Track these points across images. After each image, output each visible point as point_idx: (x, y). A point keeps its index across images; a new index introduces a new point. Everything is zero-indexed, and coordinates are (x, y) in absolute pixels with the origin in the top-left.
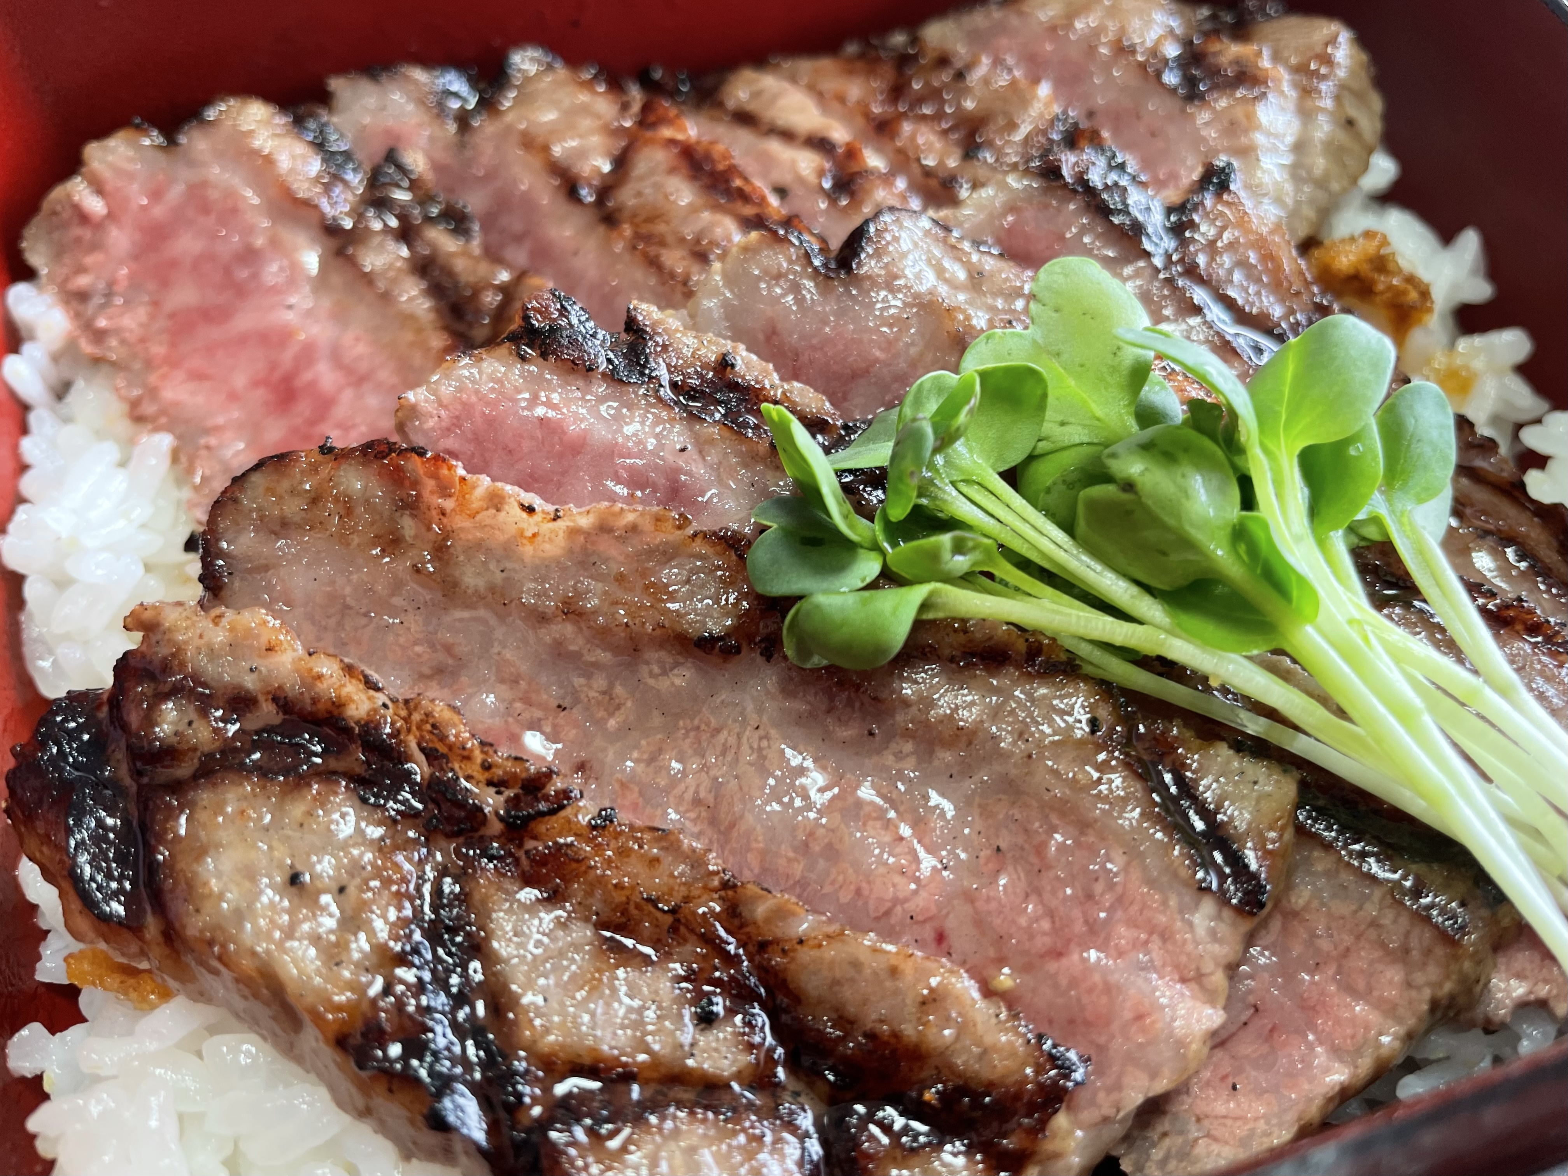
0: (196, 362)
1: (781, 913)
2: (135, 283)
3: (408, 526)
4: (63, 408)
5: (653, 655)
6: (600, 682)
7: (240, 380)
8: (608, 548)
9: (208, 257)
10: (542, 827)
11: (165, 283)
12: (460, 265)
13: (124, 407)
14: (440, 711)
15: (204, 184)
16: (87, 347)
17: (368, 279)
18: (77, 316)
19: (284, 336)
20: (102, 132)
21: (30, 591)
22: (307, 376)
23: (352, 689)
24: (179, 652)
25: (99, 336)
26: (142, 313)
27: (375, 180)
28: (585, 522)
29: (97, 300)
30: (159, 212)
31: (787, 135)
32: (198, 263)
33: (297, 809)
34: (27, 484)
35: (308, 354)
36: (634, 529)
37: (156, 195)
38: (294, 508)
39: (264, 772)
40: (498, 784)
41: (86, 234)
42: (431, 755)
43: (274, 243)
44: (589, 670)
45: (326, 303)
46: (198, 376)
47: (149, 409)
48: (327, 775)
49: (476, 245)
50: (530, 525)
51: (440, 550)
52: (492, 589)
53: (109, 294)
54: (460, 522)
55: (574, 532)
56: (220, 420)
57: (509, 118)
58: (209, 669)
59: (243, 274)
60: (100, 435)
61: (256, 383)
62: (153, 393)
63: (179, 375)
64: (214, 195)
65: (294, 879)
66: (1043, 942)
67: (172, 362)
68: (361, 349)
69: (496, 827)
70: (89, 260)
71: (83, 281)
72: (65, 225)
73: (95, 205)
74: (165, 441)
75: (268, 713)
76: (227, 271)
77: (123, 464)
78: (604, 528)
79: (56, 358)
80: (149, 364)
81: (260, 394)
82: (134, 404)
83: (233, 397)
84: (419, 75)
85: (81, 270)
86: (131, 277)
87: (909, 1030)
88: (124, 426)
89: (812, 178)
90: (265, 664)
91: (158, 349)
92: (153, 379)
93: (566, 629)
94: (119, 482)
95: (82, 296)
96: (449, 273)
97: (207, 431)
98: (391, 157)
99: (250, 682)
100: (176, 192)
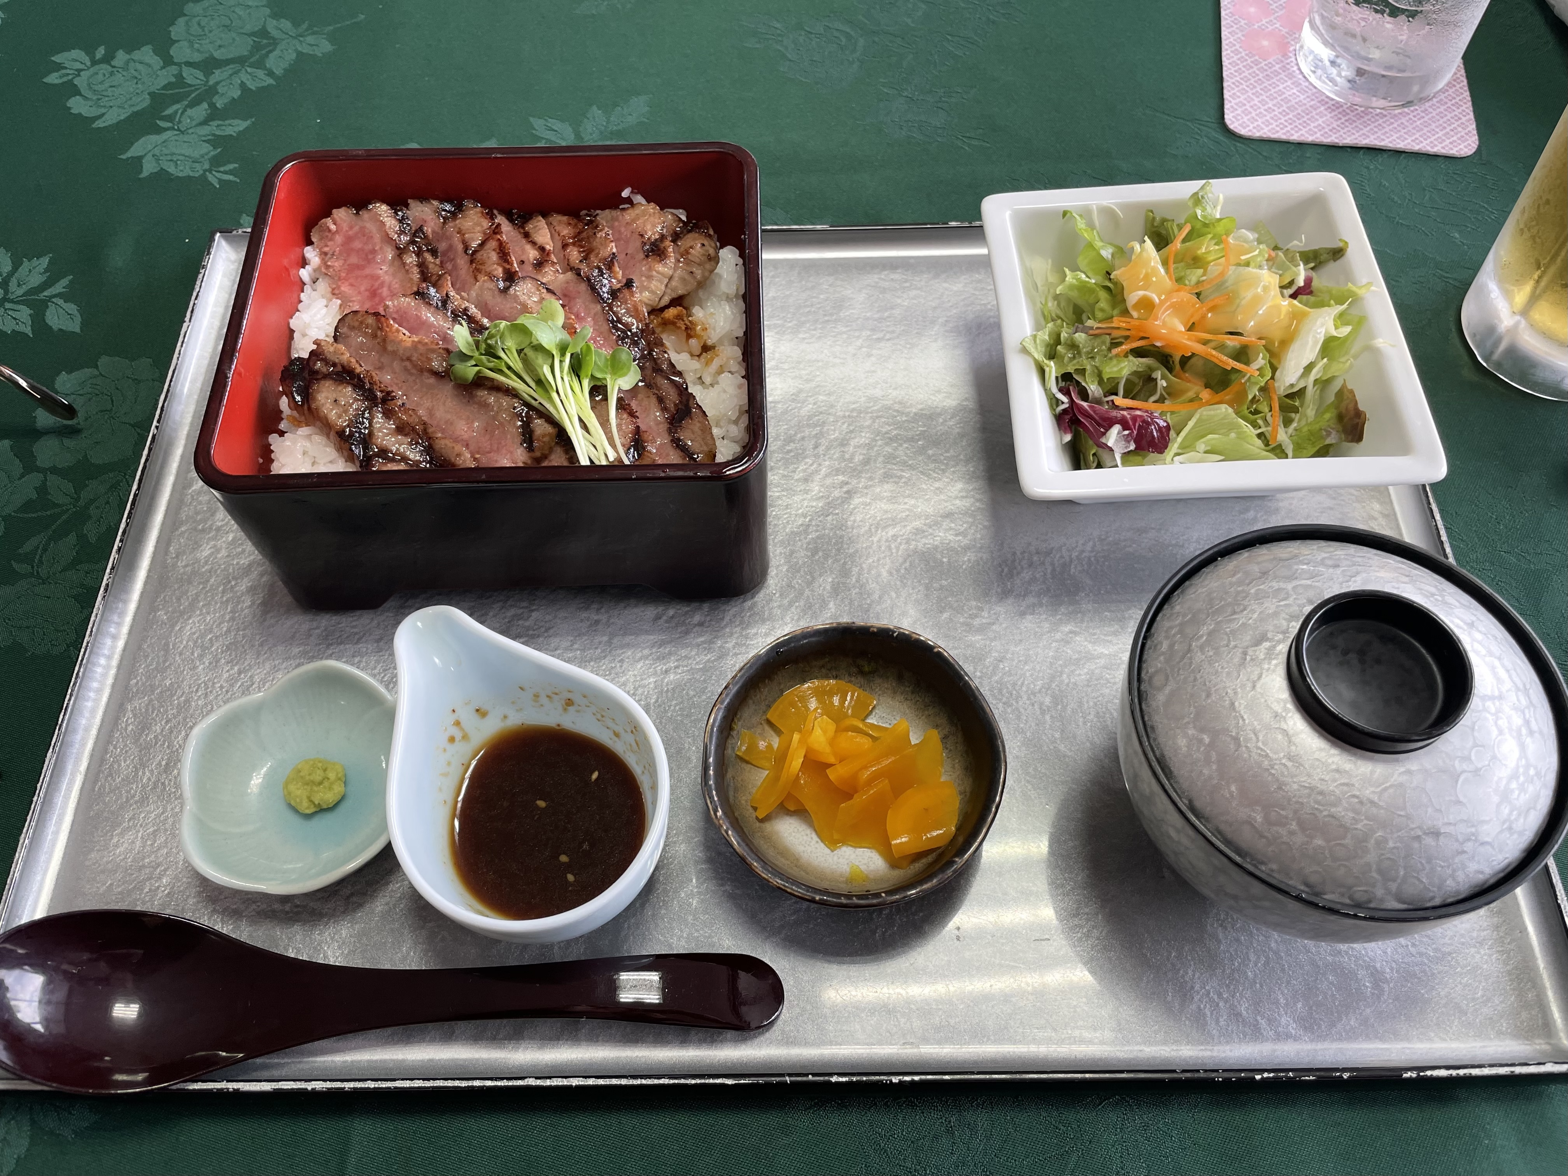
0: (352, 281)
1: (434, 432)
2: (341, 252)
3: (379, 333)
4: (314, 287)
5: (426, 374)
6: (414, 378)
7: (362, 289)
8: (420, 346)
9: (362, 250)
10: (389, 403)
11: (349, 255)
12: (431, 266)
13: (330, 290)
14: (374, 374)
15: (364, 227)
16: (323, 270)
17: (404, 264)
18: (323, 259)
19: (377, 278)
20: (339, 207)
21: (295, 335)
22: (380, 291)
23: (357, 366)
24: (324, 350)
25: (328, 267)
26: (341, 262)
27: (414, 235)
28: (416, 340)
29: (329, 256)
30: (350, 233)
31: (534, 243)
32: (358, 251)
33: (340, 388)
34: (300, 306)
35: (382, 285)
36: (426, 343)
37: (351, 228)
38: (356, 324)
39: (335, 380)
40: (381, 391)
41: (330, 235)
42: (370, 383)
43: (381, 248)
44: (411, 374)
45: (392, 270)
46: (352, 285)
47: (336, 292)
48: (348, 383)
49: (438, 261)
50: (405, 338)
51: (384, 340)
52: (394, 351)
53: (333, 255)
54: (390, 334)
55: (413, 341)
56: (354, 299)
57: (457, 222)
58: (329, 356)
59: (370, 257)
60: (323, 297)
61: (366, 290)
62: (339, 287)
63: (347, 283)
64: (367, 231)
65: (336, 401)
66: (488, 450)
67: (346, 279)
68: (397, 286)
69: (379, 401)
70: (329, 243)
71: (326, 249)
72: (325, 231)
73: (333, 227)
74: (339, 302)
75: (339, 368)
76: (367, 255)
77: (326, 306)
78: (419, 342)
79: (315, 270)
80: (340, 279)
81: (367, 293)
82: (333, 289)
83: (359, 293)
84: (435, 203)
85: (327, 246)
86: (340, 251)
87: (453, 460)
88: (329, 295)
89: (531, 260)
90: (341, 357)
91: (343, 275)
92: (340, 283)
93: (407, 364)
94: (324, 310)
95: (326, 254)
96: (427, 268)
97: (350, 301)
98: (420, 229)
99: (337, 361)
100: (356, 228)
